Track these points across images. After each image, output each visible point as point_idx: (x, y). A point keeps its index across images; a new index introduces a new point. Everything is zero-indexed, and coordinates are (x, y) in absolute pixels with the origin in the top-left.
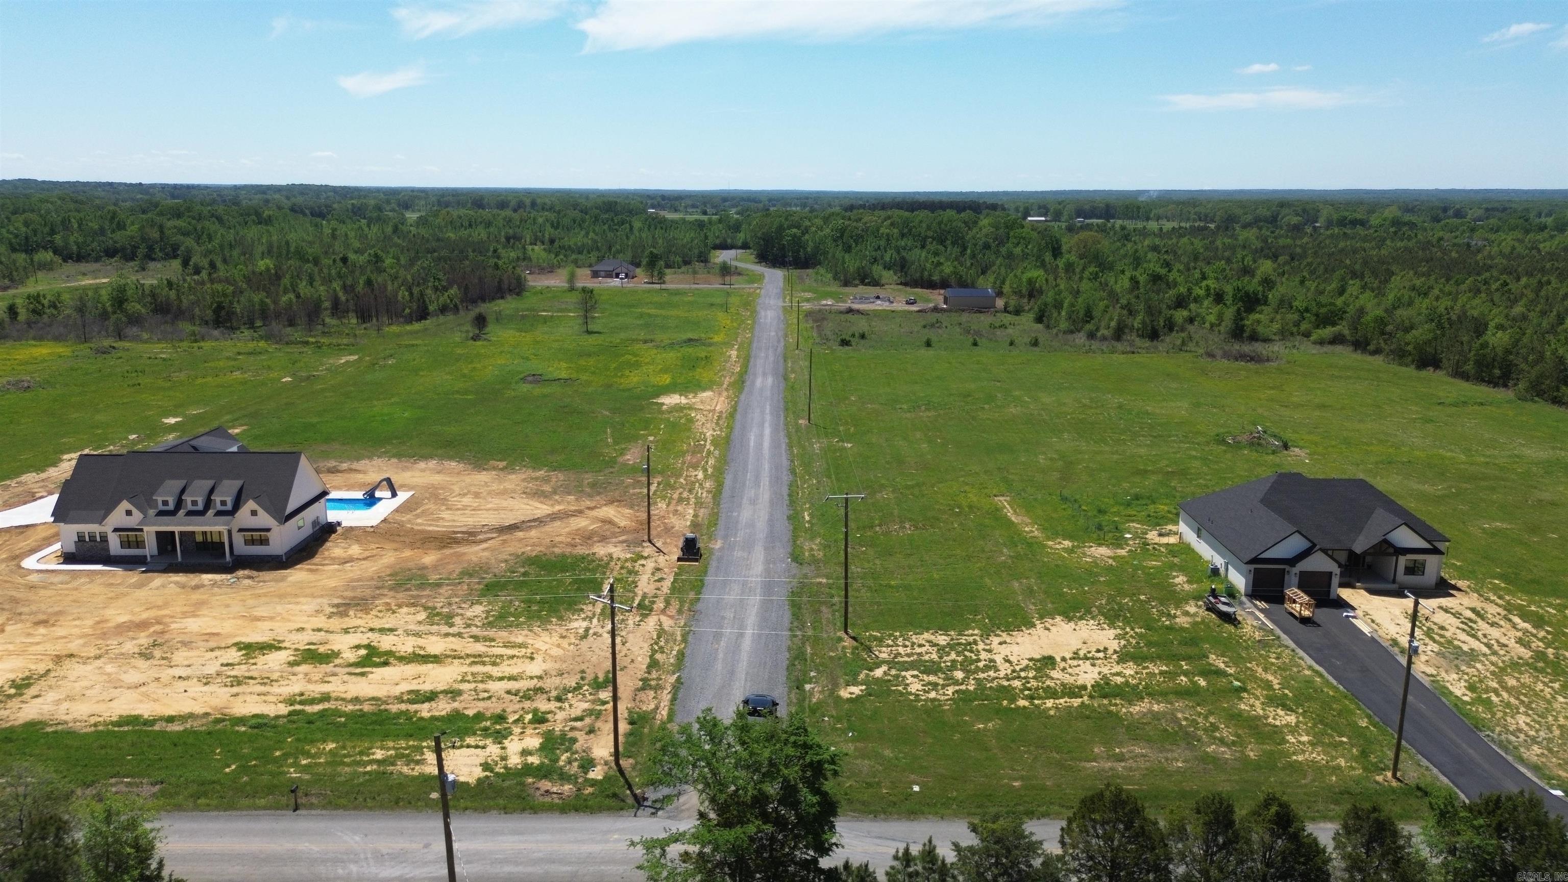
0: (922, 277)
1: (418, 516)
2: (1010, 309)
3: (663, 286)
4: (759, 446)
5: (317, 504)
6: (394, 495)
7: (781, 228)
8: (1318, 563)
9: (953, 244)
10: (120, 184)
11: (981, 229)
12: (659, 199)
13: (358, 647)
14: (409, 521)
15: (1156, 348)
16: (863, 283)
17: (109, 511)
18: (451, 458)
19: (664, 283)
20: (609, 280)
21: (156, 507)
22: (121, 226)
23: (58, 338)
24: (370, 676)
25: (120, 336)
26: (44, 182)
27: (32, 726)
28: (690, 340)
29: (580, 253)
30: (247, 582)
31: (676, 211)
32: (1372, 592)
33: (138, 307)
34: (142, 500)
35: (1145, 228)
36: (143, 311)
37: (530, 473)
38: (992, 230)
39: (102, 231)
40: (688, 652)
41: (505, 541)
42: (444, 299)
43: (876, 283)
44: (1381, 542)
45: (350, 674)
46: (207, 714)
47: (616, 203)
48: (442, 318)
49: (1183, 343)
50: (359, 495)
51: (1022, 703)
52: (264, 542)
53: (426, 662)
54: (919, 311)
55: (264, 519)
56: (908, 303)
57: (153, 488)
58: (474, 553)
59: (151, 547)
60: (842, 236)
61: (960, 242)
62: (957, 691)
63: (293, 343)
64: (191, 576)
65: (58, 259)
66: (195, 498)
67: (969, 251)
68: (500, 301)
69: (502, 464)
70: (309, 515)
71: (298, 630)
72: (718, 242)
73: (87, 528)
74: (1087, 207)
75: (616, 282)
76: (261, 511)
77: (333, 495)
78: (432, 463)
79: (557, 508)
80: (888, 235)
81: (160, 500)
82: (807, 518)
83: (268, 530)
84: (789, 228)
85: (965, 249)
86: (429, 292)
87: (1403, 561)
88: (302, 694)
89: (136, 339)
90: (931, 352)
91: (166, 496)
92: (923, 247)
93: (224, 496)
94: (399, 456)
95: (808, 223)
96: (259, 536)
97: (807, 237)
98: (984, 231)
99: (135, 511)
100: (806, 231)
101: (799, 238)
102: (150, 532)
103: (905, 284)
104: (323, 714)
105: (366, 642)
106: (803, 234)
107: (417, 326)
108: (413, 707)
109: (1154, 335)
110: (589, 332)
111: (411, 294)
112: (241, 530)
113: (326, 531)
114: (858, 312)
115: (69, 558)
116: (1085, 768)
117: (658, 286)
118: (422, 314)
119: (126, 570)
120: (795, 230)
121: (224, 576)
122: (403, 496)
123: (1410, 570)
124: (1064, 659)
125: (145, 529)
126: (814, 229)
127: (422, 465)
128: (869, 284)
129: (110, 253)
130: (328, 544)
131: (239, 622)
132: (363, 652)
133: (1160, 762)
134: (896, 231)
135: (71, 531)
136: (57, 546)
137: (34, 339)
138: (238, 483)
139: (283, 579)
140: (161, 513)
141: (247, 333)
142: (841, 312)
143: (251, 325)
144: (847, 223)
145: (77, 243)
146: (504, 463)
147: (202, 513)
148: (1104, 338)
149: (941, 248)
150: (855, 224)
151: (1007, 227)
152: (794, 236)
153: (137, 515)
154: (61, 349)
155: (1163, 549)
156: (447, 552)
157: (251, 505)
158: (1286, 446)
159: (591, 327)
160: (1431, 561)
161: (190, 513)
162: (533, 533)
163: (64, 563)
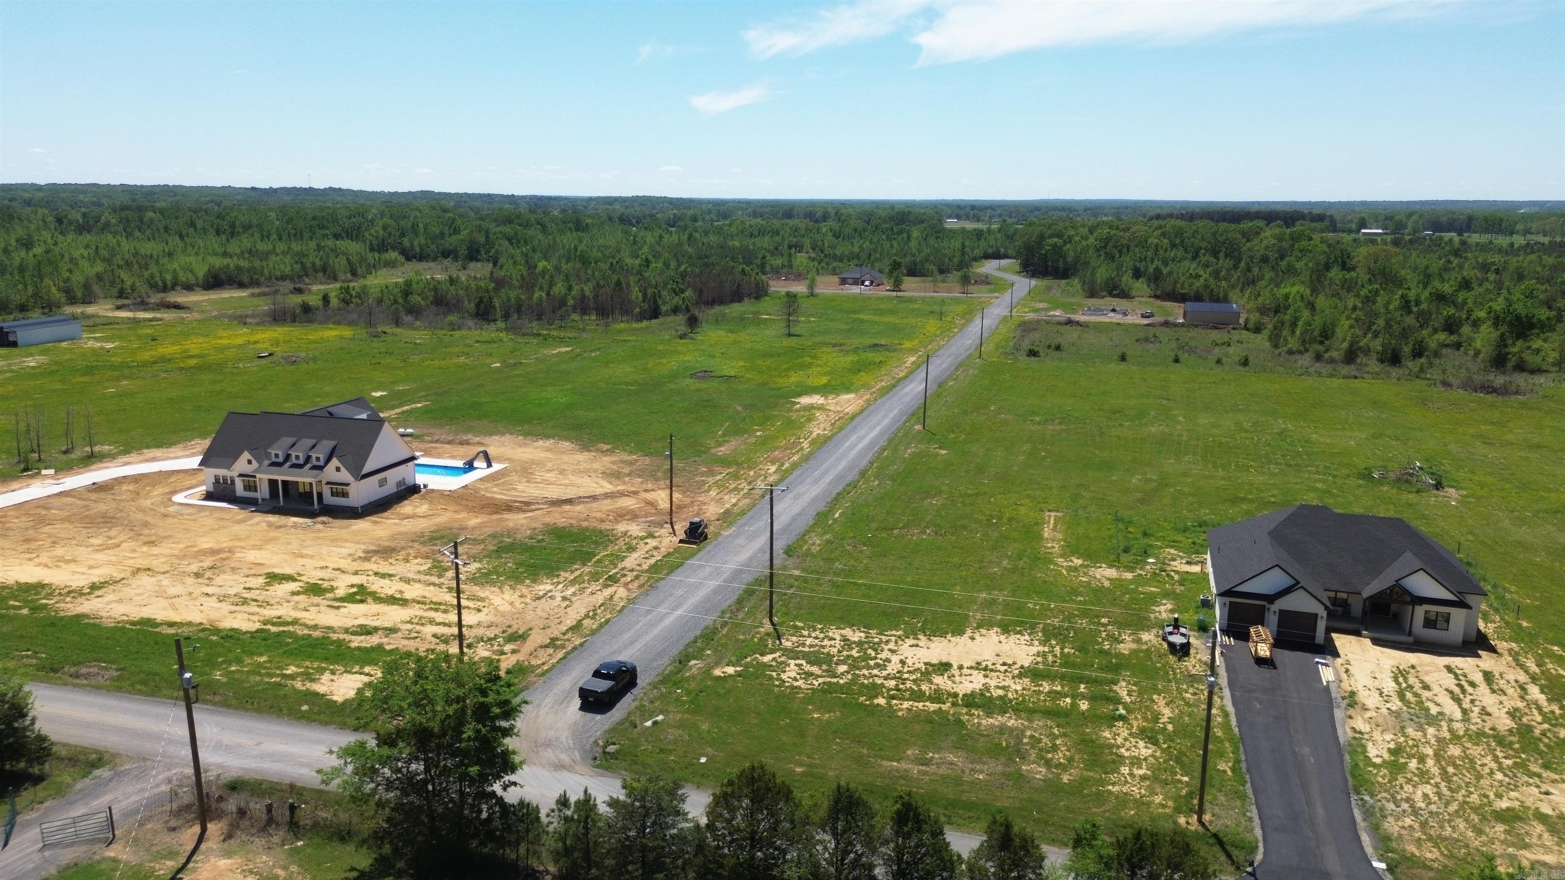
0: (1174, 290)
1: (496, 486)
2: (1250, 326)
3: (899, 294)
4: (854, 445)
5: (403, 466)
6: (489, 465)
7: (1042, 237)
8: (1299, 602)
9: (1226, 255)
10: (497, 195)
11: (1262, 241)
12: (968, 209)
13: (352, 586)
14: (486, 490)
15: (1389, 373)
16: (1111, 294)
17: (236, 457)
18: (568, 439)
19: (900, 291)
20: (854, 287)
21: (270, 458)
22: (456, 231)
23: (351, 323)
24: (342, 610)
25: (397, 323)
26: (439, 193)
27: (79, 617)
28: (876, 345)
29: (841, 260)
30: (320, 526)
31: (978, 220)
32: (1376, 642)
33: (420, 299)
34: (258, 451)
35: (1491, 242)
36: (422, 303)
37: (626, 457)
38: (1274, 241)
39: (442, 235)
40: (614, 620)
41: (549, 512)
42: (677, 300)
43: (1125, 295)
44: (1393, 586)
45: (329, 606)
46: (201, 624)
47: (909, 213)
48: (671, 318)
49: (1421, 370)
50: (460, 464)
51: (881, 701)
52: (345, 495)
53: (393, 604)
54: (1148, 325)
55: (345, 476)
56: (1143, 316)
57: (271, 442)
58: (515, 520)
59: (263, 491)
60: (1105, 246)
61: (1234, 253)
62: (824, 683)
63: (528, 334)
64: (283, 517)
65: (401, 259)
66: (298, 454)
67: (1242, 264)
68: (737, 304)
69: (605, 447)
70: (393, 476)
71: (322, 568)
72: (990, 251)
73: (222, 472)
74: (1444, 219)
75: (856, 290)
76: (342, 468)
77: (421, 461)
78: (549, 443)
79: (620, 488)
80: (1157, 245)
81: (273, 452)
82: (837, 515)
83: (347, 485)
84: (1051, 236)
85: (1239, 260)
86: (664, 293)
87: (1420, 612)
88: (280, 618)
89: (411, 326)
90: (1122, 366)
91: (277, 451)
92: (1194, 258)
93: (319, 454)
94: (526, 434)
95: (1072, 232)
96: (340, 490)
97: (1068, 246)
98: (1265, 242)
99: (254, 462)
100: (1070, 240)
101: (1060, 248)
102: (263, 478)
103: (1157, 297)
104: (278, 635)
105: (359, 582)
106: (1065, 243)
107: (645, 323)
108: (347, 637)
109: (1393, 358)
110: (789, 335)
111: (645, 295)
112: (328, 483)
113: (411, 490)
114: (1078, 323)
115: (209, 496)
116: (880, 766)
117: (894, 294)
118: (655, 313)
119: (242, 508)
120: (1056, 240)
121: (306, 520)
122: (496, 467)
123: (1430, 623)
124: (961, 667)
125: (258, 476)
126: (1078, 238)
127: (541, 443)
128: (1117, 296)
129: (446, 254)
130: (406, 502)
131: (286, 557)
132: (355, 590)
133: (963, 771)
134: (1166, 241)
135: (211, 473)
136: (204, 488)
137: (334, 323)
138: (332, 443)
139: (347, 527)
140: (274, 464)
141: (501, 324)
142: (1059, 323)
143: (506, 316)
144: (1113, 232)
145: (420, 246)
146: (609, 447)
147: (300, 466)
148: (1332, 361)
149: (1212, 259)
150: (1121, 234)
151: (1292, 238)
152: (1055, 246)
153: (255, 464)
154: (346, 332)
155: (1176, 577)
156: (495, 517)
157: (335, 462)
158: (1438, 486)
159: (793, 330)
160: (1458, 616)
161: (294, 466)
162: (579, 508)
163: (204, 499)
